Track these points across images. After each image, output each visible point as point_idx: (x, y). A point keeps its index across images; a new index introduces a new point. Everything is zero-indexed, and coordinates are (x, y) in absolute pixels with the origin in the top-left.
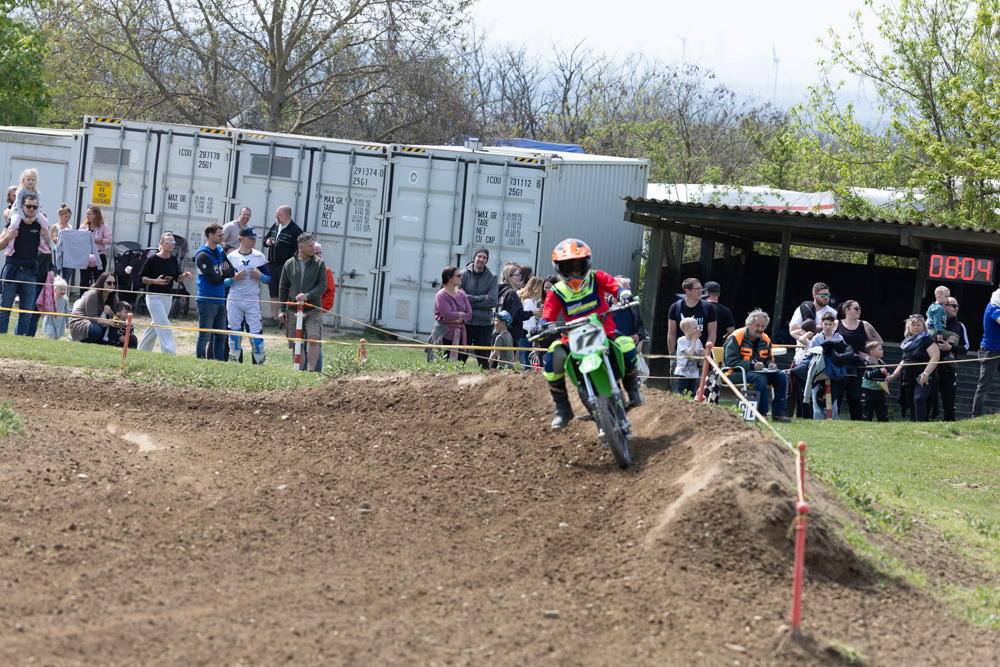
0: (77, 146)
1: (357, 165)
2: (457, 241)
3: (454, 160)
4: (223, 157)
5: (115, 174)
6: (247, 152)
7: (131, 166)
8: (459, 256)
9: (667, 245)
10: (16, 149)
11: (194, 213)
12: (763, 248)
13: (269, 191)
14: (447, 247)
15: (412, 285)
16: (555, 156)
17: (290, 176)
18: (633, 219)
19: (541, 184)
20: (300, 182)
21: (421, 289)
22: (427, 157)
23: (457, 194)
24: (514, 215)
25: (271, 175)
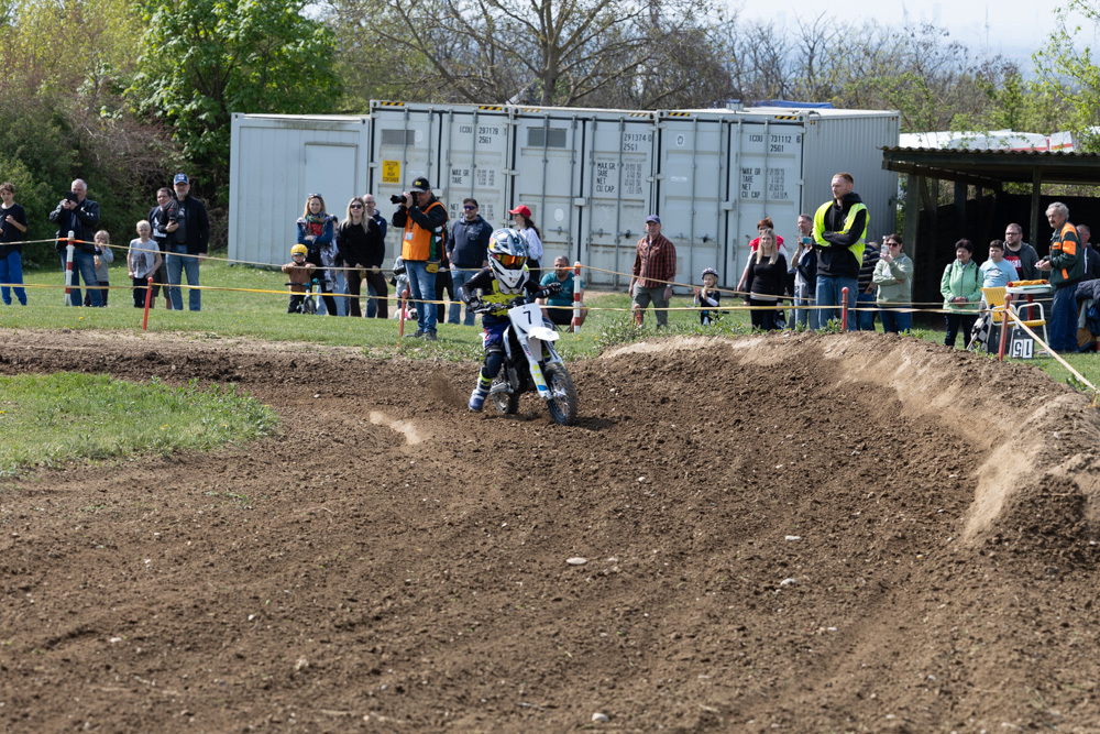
0: (366, 130)
1: (627, 131)
2: (724, 197)
3: (718, 121)
4: (501, 131)
5: (402, 153)
6: (523, 125)
7: (416, 146)
8: (727, 211)
9: (924, 191)
10: (309, 135)
11: (477, 186)
12: (1011, 187)
13: (546, 161)
14: (715, 204)
15: (684, 241)
16: (813, 112)
17: (564, 146)
18: (890, 167)
19: (801, 139)
20: (574, 151)
21: (693, 245)
22: (692, 120)
23: (722, 153)
24: (777, 170)
25: (547, 145)
